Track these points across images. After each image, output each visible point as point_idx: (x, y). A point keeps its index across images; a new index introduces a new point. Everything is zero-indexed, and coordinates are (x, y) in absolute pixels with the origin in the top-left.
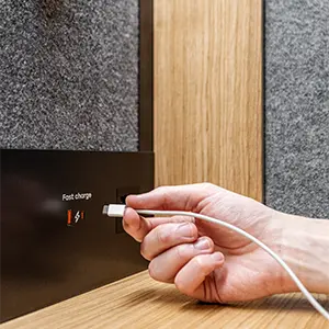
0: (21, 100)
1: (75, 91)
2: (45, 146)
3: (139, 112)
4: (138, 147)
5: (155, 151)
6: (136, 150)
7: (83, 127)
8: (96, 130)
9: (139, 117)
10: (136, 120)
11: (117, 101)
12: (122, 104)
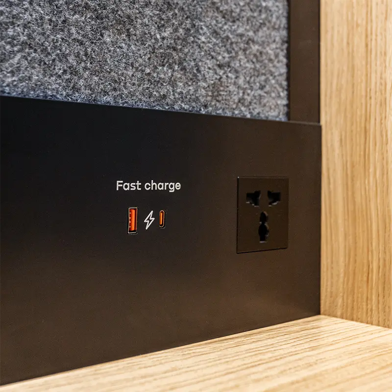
0: (27, 16)
1: (148, 11)
2: (80, 97)
3: (288, 56)
4: (288, 115)
5: (323, 122)
6: (283, 118)
7: (165, 73)
8: (194, 79)
9: (288, 66)
10: (284, 70)
11: (241, 35)
12: (250, 41)
